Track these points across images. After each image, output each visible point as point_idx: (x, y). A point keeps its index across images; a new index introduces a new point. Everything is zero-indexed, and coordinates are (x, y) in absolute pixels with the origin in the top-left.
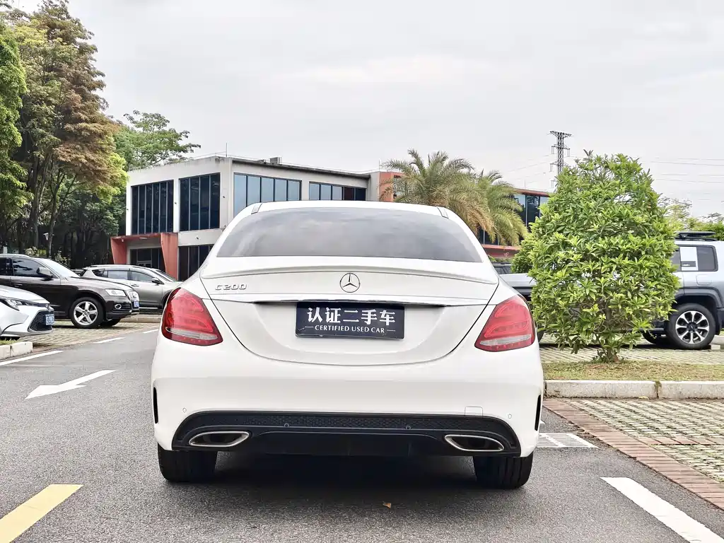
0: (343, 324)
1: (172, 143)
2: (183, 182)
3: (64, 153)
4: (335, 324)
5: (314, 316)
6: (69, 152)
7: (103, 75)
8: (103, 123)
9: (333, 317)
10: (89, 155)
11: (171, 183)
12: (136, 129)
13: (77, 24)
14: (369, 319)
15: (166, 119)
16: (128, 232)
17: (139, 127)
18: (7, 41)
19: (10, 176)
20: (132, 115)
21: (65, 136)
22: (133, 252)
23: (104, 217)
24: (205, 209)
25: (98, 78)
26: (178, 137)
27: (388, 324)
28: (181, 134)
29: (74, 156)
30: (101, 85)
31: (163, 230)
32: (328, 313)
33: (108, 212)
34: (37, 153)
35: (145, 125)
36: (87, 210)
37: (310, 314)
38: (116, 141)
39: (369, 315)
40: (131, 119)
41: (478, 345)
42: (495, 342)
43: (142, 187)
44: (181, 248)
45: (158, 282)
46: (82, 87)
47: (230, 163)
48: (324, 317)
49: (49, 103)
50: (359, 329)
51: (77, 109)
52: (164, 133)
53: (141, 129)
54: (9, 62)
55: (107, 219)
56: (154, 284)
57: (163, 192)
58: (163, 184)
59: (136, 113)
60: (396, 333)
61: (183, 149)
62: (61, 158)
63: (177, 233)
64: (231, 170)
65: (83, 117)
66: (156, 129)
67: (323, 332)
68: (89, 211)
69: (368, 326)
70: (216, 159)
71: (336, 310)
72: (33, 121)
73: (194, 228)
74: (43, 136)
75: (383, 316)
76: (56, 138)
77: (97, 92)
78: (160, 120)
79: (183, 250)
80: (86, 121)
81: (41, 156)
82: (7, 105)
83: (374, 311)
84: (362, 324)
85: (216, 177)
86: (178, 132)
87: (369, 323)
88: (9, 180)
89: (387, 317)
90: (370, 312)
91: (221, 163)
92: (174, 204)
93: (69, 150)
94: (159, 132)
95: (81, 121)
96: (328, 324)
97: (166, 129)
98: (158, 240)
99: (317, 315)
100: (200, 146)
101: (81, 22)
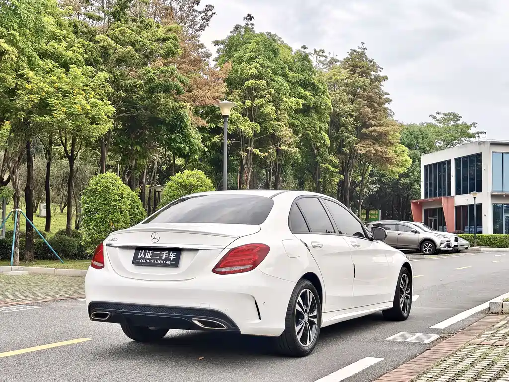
0: (152, 259)
1: (464, 132)
2: (458, 160)
3: (362, 148)
4: (148, 259)
5: (141, 255)
6: (365, 147)
7: (388, 94)
8: (387, 125)
9: (148, 255)
10: (378, 148)
11: (449, 162)
12: (439, 125)
13: (372, 63)
14: (164, 256)
15: (459, 115)
16: (423, 197)
17: (440, 123)
18: (319, 80)
19: (327, 165)
20: (435, 115)
21: (363, 137)
22: (426, 211)
23: (413, 187)
24: (472, 179)
25: (386, 97)
26: (468, 127)
27: (172, 259)
28: (471, 125)
29: (368, 149)
30: (388, 101)
31: (444, 195)
32: (147, 253)
33: (415, 183)
34: (345, 149)
35: (444, 121)
36: (400, 182)
37: (140, 253)
38: (421, 134)
39: (164, 254)
40: (435, 118)
41: (214, 271)
42: (224, 270)
43: (430, 165)
44: (457, 207)
45: (416, 232)
46: (373, 103)
47: (489, 145)
48: (145, 255)
49: (352, 116)
50: (159, 262)
51: (370, 119)
52: (458, 126)
53: (442, 125)
54: (320, 94)
55: (414, 188)
56: (413, 233)
57: (444, 169)
58: (444, 162)
59: (439, 113)
60: (175, 263)
61: (473, 136)
62: (359, 151)
63: (454, 197)
64: (489, 149)
65: (374, 123)
66: (452, 123)
67: (143, 263)
68: (402, 183)
69: (163, 260)
70: (479, 143)
71: (150, 251)
72: (343, 129)
73: (465, 193)
74: (348, 137)
75: (170, 255)
76: (356, 139)
77: (386, 106)
78: (455, 117)
79: (458, 208)
80: (375, 126)
81: (348, 150)
82: (320, 120)
83: (167, 252)
84: (160, 259)
85: (479, 155)
86: (468, 124)
87: (163, 258)
88: (326, 167)
89: (172, 255)
90: (165, 252)
91: (482, 145)
92: (452, 177)
93: (365, 146)
94: (454, 125)
95: (372, 126)
96: (146, 259)
97: (460, 123)
98: (440, 202)
99: (142, 254)
100: (485, 133)
101: (374, 61)
